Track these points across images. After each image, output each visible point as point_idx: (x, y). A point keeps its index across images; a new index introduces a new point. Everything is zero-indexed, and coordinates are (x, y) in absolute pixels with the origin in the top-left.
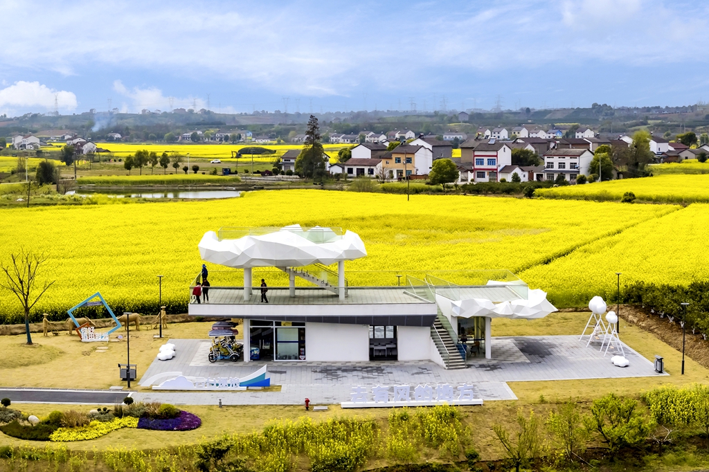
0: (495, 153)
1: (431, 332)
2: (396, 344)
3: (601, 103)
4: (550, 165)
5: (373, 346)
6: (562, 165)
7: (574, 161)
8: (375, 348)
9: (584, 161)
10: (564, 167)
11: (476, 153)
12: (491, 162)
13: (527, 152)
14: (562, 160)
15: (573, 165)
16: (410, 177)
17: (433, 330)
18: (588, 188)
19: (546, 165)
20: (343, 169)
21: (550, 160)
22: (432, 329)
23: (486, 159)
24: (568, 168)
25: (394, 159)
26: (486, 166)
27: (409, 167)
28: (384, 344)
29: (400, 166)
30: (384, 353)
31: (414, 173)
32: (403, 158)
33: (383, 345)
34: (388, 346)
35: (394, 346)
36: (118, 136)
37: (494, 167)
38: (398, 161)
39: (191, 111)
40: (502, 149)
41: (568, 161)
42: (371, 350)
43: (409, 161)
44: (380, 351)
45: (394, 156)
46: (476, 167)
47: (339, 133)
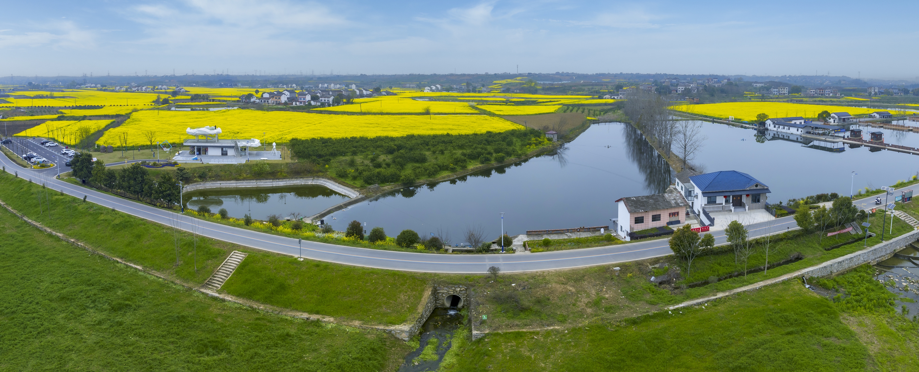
0: (305, 97)
2: (227, 152)
3: (363, 74)
4: (322, 100)
6: (325, 100)
9: (331, 99)
11: (300, 96)
12: (304, 99)
15: (328, 100)
16: (279, 104)
18: (331, 109)
19: (320, 100)
23: (302, 98)
24: (326, 101)
26: (302, 100)
27: (279, 100)
29: (276, 100)
30: (224, 154)
31: (280, 102)
36: (195, 84)
37: (305, 101)
38: (276, 98)
39: (221, 74)
40: (308, 95)
41: (326, 99)
42: (222, 153)
43: (279, 98)
45: (275, 97)
46: (299, 100)
47: (270, 84)
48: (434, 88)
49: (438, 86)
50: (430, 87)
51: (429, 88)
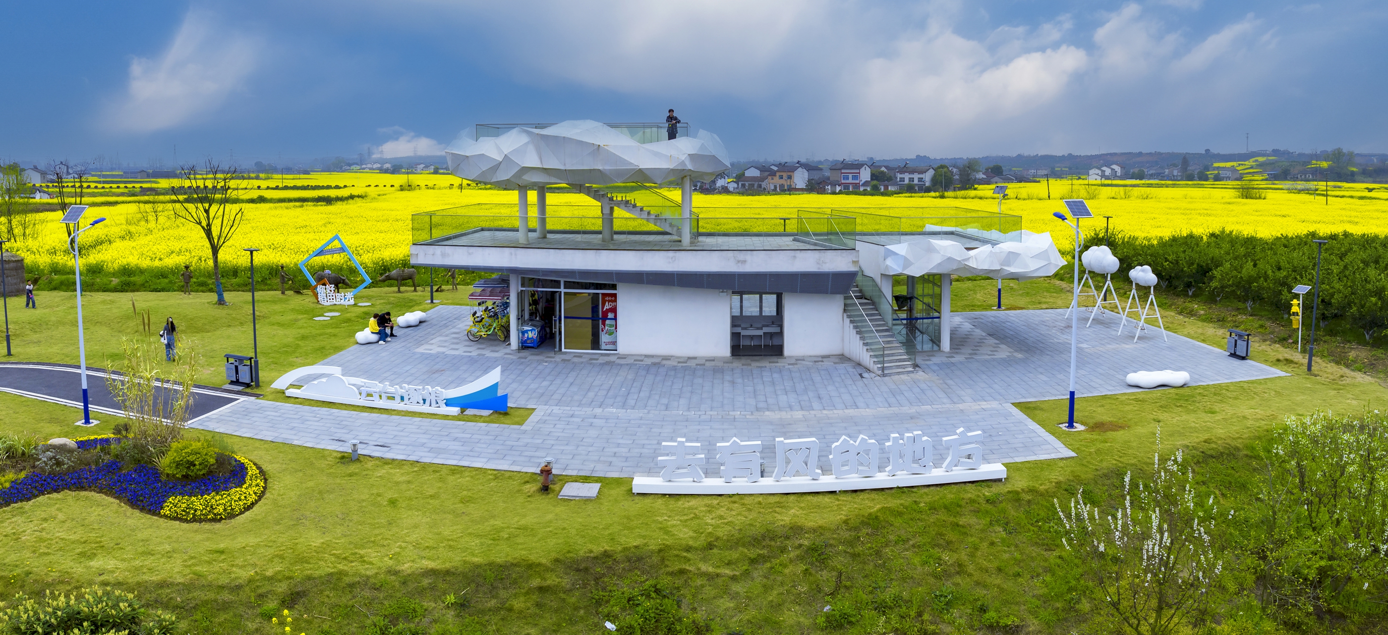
0: (858, 171)
1: (845, 305)
2: (781, 326)
4: (902, 180)
5: (738, 330)
6: (912, 180)
7: (921, 176)
8: (744, 333)
10: (913, 181)
11: (843, 171)
12: (855, 178)
13: (882, 172)
14: (911, 176)
15: (920, 180)
17: (849, 302)
19: (898, 179)
20: (738, 185)
21: (902, 176)
22: (846, 298)
23: (850, 176)
24: (916, 181)
25: (778, 176)
26: (850, 181)
27: (790, 182)
28: (760, 326)
29: (782, 182)
30: (758, 343)
31: (793, 186)
32: (785, 176)
33: (758, 329)
34: (766, 330)
35: (777, 330)
37: (857, 182)
38: (781, 177)
40: (864, 168)
42: (735, 336)
43: (790, 177)
44: (752, 337)
45: (778, 174)
46: (843, 181)
48: (1108, 171)
49: (1116, 168)
50: (1099, 169)
51: (1100, 172)
